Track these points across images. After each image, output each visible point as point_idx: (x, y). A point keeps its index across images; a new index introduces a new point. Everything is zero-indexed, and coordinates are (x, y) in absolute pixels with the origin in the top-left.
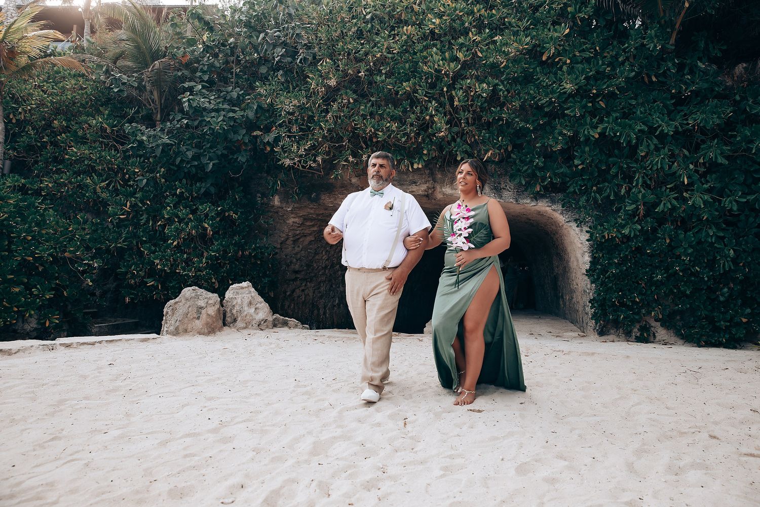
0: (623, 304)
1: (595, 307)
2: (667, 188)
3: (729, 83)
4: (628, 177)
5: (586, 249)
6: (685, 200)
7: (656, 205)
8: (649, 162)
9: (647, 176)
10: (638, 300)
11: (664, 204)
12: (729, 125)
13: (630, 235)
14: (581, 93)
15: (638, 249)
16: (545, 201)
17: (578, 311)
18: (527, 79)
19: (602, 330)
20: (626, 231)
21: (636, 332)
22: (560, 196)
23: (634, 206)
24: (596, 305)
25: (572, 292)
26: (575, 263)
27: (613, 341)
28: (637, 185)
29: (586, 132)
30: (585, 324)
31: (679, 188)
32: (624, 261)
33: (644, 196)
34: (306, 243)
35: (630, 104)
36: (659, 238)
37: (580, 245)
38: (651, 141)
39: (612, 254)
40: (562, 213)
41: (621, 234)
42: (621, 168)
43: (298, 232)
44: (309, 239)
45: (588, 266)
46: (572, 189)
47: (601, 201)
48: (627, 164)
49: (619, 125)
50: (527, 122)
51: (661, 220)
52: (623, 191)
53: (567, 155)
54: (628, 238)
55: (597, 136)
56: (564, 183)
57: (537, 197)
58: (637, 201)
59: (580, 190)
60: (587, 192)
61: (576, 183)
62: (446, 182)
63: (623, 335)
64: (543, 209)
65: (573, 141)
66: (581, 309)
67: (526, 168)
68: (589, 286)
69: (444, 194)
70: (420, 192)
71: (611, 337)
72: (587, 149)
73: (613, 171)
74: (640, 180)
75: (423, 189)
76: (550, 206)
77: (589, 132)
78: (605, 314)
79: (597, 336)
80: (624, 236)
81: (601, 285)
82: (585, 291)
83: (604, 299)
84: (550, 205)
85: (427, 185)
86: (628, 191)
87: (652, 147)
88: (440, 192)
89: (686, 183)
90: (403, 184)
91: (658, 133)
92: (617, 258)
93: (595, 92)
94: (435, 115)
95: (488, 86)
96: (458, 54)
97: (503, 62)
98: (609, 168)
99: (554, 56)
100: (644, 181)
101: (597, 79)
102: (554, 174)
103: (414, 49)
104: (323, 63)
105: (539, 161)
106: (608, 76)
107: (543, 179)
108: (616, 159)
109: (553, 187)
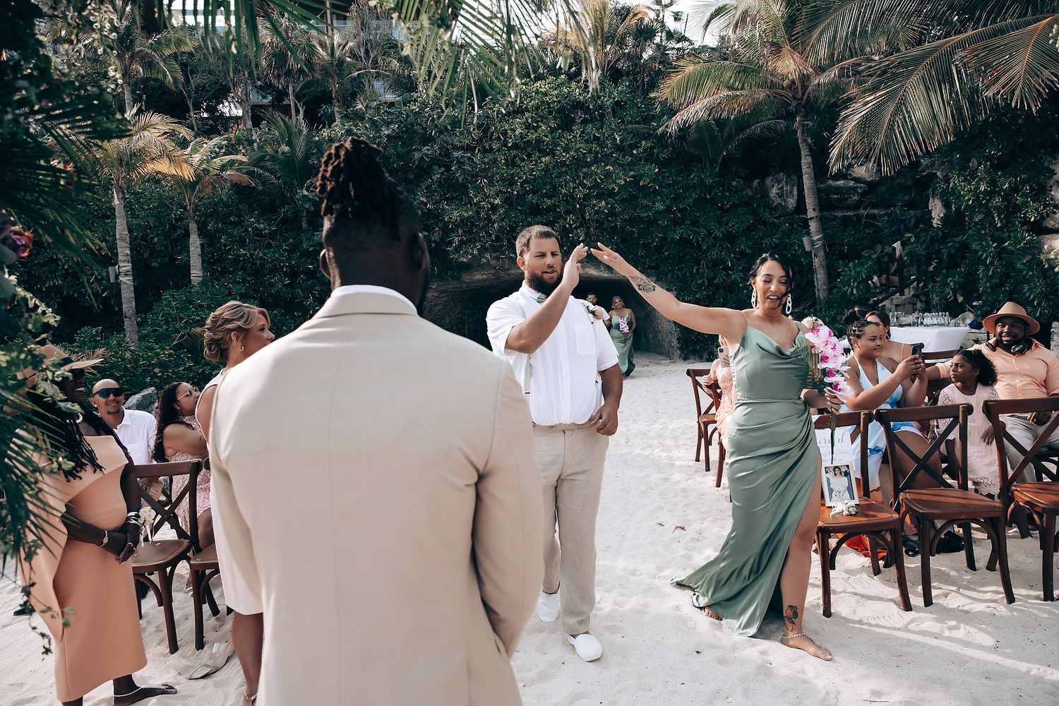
1: (681, 343)
2: (719, 269)
3: (750, 194)
4: (697, 262)
6: (730, 275)
7: (714, 278)
8: (709, 254)
9: (708, 262)
11: (719, 278)
12: (750, 229)
14: (668, 209)
17: (663, 346)
18: (632, 198)
19: (685, 357)
21: (705, 356)
22: (653, 271)
25: (657, 332)
28: (703, 267)
30: (671, 354)
31: (726, 269)
33: (707, 274)
34: (436, 311)
35: (696, 215)
38: (709, 239)
42: (693, 256)
43: (432, 303)
44: (438, 307)
47: (681, 275)
48: (696, 253)
49: (692, 231)
50: (633, 227)
51: (717, 287)
52: (695, 271)
53: (659, 249)
55: (678, 238)
56: (657, 265)
58: (703, 277)
59: (668, 270)
60: (672, 271)
61: (665, 265)
65: (663, 239)
66: (666, 345)
71: (691, 361)
72: (672, 246)
73: (688, 257)
74: (705, 264)
77: (673, 236)
78: (687, 347)
79: (682, 361)
80: (697, 298)
82: (670, 332)
83: (687, 337)
86: (698, 270)
87: (710, 244)
89: (730, 266)
91: (713, 236)
93: (675, 209)
94: (573, 224)
95: (607, 204)
96: (585, 181)
97: (617, 189)
98: (685, 255)
99: (649, 183)
100: (707, 265)
101: (675, 199)
102: (652, 260)
103: (551, 174)
104: (481, 182)
105: (641, 253)
106: (682, 197)
107: (644, 263)
108: (688, 250)
109: (650, 267)
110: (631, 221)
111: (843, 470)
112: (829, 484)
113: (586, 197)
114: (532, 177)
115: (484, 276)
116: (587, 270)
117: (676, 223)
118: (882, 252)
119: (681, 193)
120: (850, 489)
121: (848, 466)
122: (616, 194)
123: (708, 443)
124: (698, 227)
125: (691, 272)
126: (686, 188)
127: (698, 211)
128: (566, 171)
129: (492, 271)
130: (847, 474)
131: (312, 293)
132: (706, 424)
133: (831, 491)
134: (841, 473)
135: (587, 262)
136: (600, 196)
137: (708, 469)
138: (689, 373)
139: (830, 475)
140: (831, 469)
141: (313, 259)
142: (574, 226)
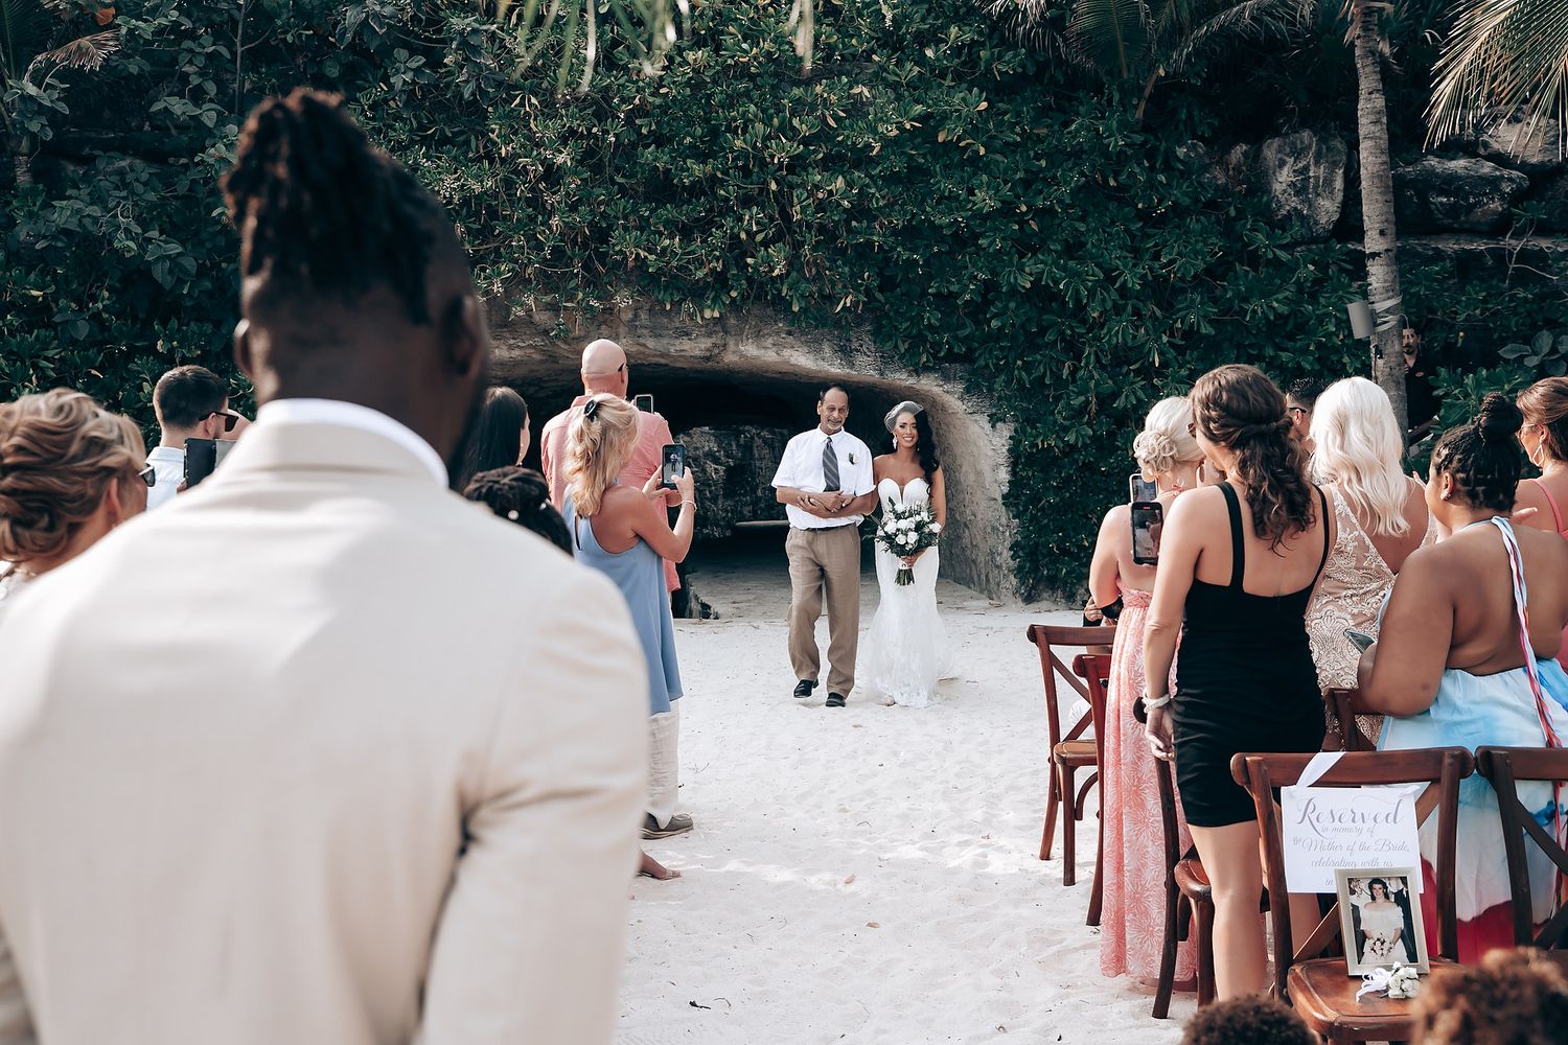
0: (1064, 552)
1: (1019, 557)
2: (1129, 371)
3: (1222, 180)
4: (1073, 349)
5: (1002, 460)
6: (1156, 390)
7: (1115, 395)
8: (1105, 331)
9: (1102, 351)
10: (1087, 544)
11: (1127, 396)
12: (1217, 271)
13: (1077, 444)
14: (1007, 210)
15: (1087, 466)
16: (933, 376)
17: (974, 562)
18: (916, 174)
19: (1029, 595)
20: (1071, 438)
22: (959, 368)
23: (1082, 398)
24: (1021, 554)
26: (972, 477)
27: (1049, 611)
28: (1087, 364)
29: (1012, 280)
30: (993, 585)
31: (1147, 372)
32: (1067, 481)
33: (1097, 384)
35: (1076, 230)
36: (1118, 448)
37: (990, 453)
38: (1108, 293)
39: (1047, 473)
40: (961, 399)
41: (1063, 441)
42: (1064, 331)
45: (1005, 489)
46: (982, 362)
47: (1030, 383)
48: (1072, 329)
49: (1064, 269)
50: (914, 250)
51: (1121, 419)
52: (1065, 372)
53: (977, 311)
54: (1073, 448)
55: (1028, 285)
56: (970, 350)
57: (918, 370)
58: (1088, 391)
59: (996, 365)
60: (1008, 369)
61: (990, 352)
62: (745, 333)
63: (1063, 600)
64: (927, 388)
65: (989, 287)
66: (981, 559)
67: (905, 325)
68: (1004, 521)
69: (742, 356)
70: (697, 353)
71: (1044, 605)
72: (1012, 305)
73: (1050, 337)
74: (1092, 357)
75: (703, 346)
76: (941, 386)
77: (1016, 278)
78: (1035, 569)
79: (1021, 604)
80: (1068, 445)
81: (1030, 521)
82: (994, 528)
83: (1036, 544)
84: (941, 383)
85: (714, 340)
86: (1073, 373)
87: (1109, 304)
88: (734, 352)
89: (1157, 365)
90: (660, 335)
91: (1117, 285)
92: (1055, 479)
93: (1024, 208)
94: (757, 232)
95: (850, 184)
96: (796, 122)
97: (877, 147)
98: (1043, 331)
99: (960, 139)
100: (1098, 360)
101: (1027, 183)
102: (956, 338)
103: (709, 97)
104: (522, 104)
105: (932, 317)
106: (1044, 179)
107: (937, 346)
108: (1054, 318)
109: (952, 357)
110: (910, 234)
111: (1394, 887)
112: (1357, 920)
113: (797, 164)
114: (658, 101)
115: (516, 353)
116: (787, 353)
117: (1026, 245)
118: (1553, 350)
119: (1041, 169)
120: (1407, 936)
121: (1404, 880)
122: (874, 162)
123: (1074, 813)
124: (1081, 260)
125: (1057, 377)
126: (1057, 156)
127: (1083, 219)
128: (747, 94)
129: (538, 341)
130: (1402, 900)
131: (35, 367)
132: (1070, 766)
133: (1361, 938)
134: (1387, 896)
135: (789, 333)
136: (832, 164)
137: (1070, 879)
138: (1033, 634)
139: (1362, 899)
140: (1364, 885)
141: (43, 273)
142: (759, 237)
